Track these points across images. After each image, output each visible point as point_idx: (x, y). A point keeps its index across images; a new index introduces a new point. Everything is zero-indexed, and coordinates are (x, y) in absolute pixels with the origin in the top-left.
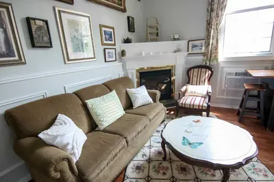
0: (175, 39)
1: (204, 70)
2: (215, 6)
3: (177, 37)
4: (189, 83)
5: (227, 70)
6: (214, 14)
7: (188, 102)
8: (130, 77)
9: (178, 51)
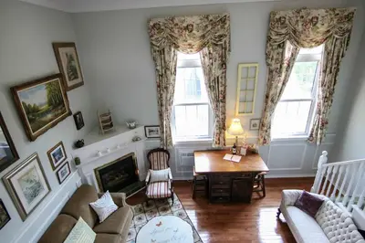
0: (131, 128)
1: (162, 153)
2: (164, 103)
3: (133, 125)
4: (151, 168)
5: (181, 151)
6: (164, 108)
7: (155, 192)
8: (90, 184)
9: (136, 139)
